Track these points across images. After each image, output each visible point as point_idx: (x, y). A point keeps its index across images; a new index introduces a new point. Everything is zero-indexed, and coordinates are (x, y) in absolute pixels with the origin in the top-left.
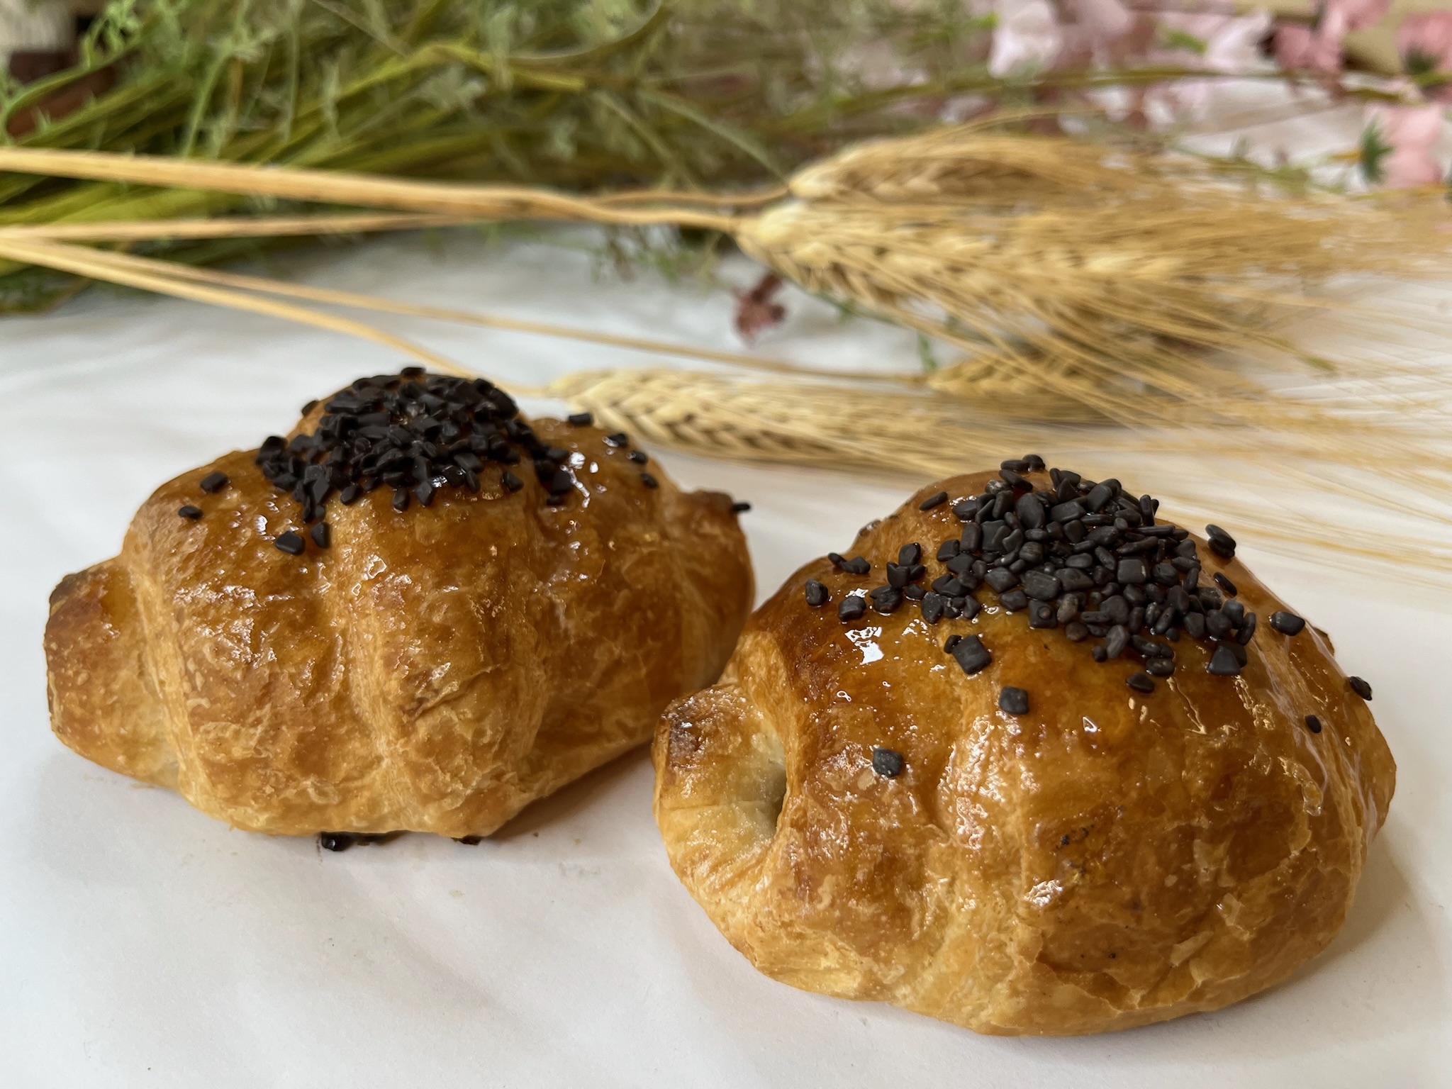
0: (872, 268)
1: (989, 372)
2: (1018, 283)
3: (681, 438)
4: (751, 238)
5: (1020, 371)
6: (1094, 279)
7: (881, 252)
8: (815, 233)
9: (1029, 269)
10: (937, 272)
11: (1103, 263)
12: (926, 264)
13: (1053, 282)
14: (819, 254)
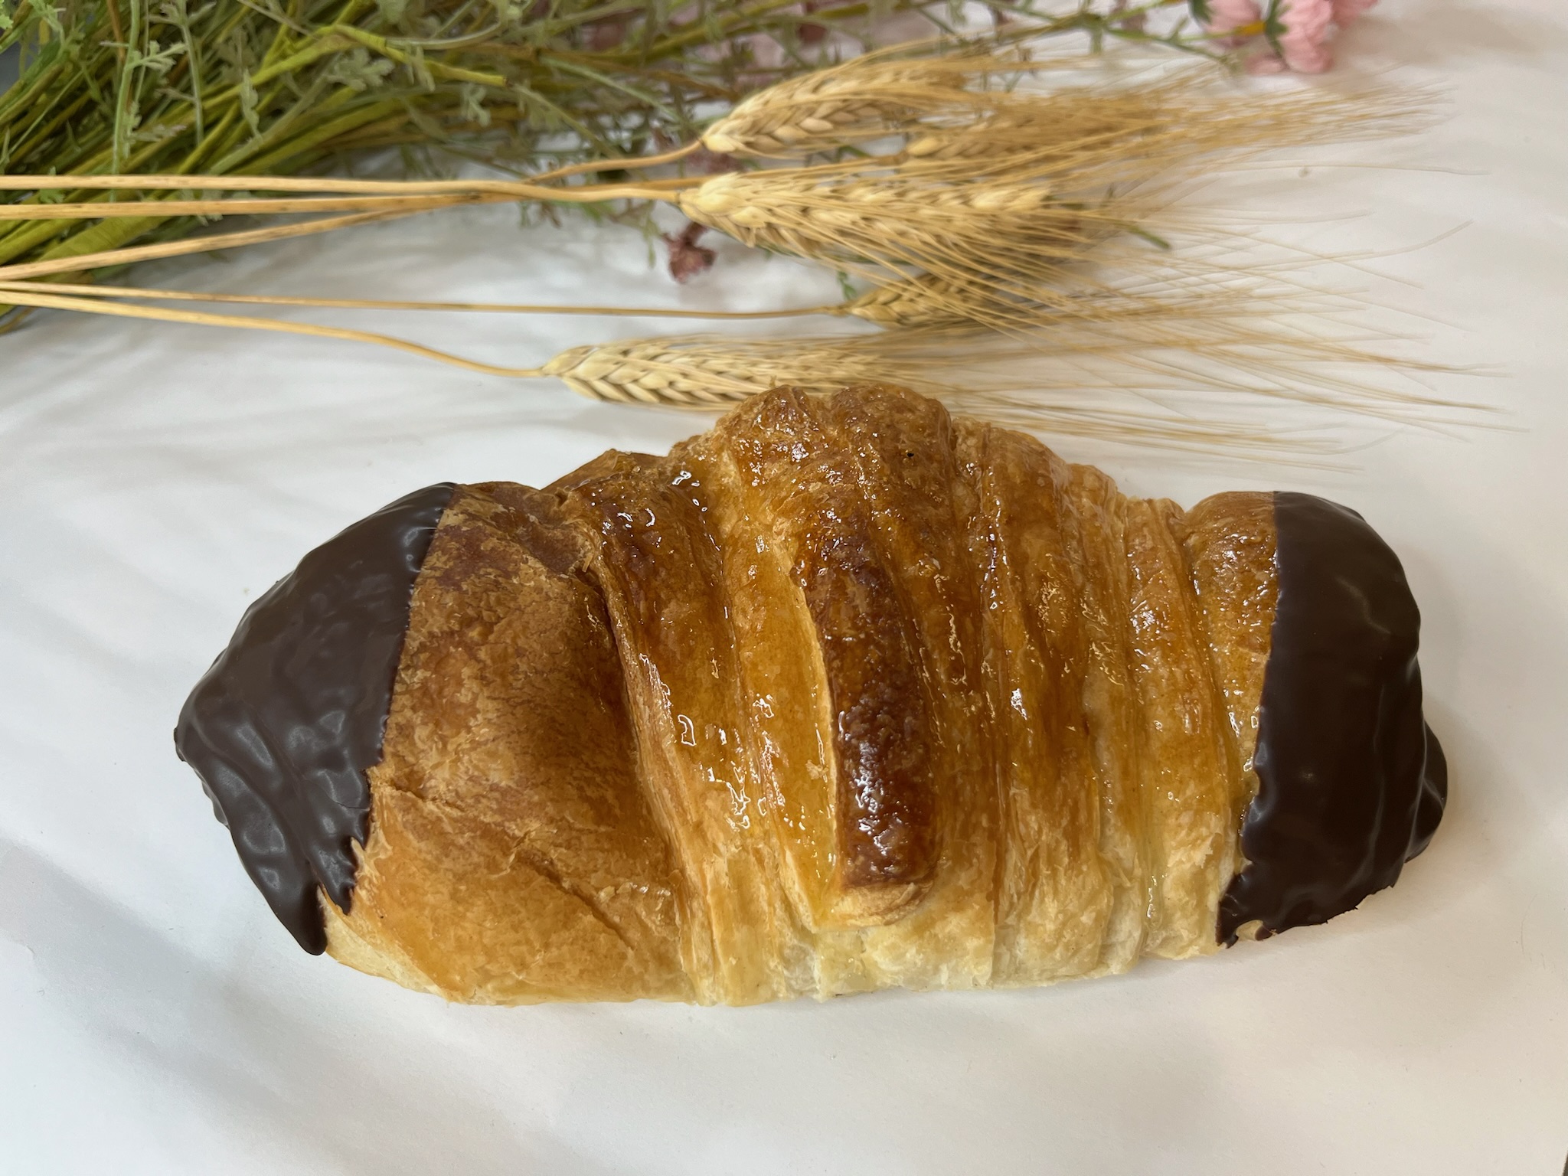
0: (800, 224)
1: (898, 297)
2: (918, 224)
3: (664, 399)
4: (693, 206)
5: (921, 295)
6: (980, 215)
7: (805, 211)
8: (748, 200)
9: (927, 212)
10: (854, 223)
11: (987, 199)
12: (845, 217)
13: (949, 220)
14: (754, 217)
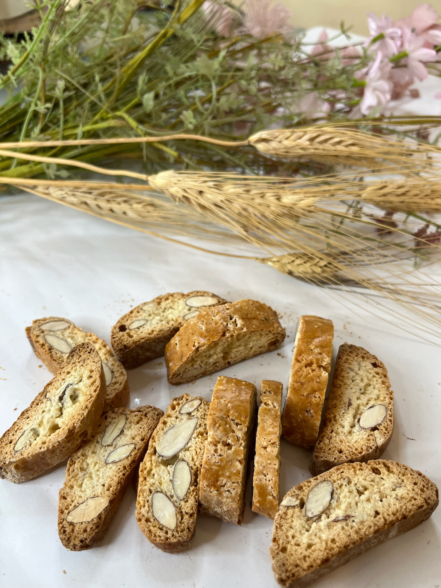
0: (197, 198)
4: (153, 182)
6: (284, 206)
7: (200, 193)
8: (175, 184)
9: (259, 201)
10: (222, 201)
12: (219, 198)
13: (269, 206)
14: (177, 192)
